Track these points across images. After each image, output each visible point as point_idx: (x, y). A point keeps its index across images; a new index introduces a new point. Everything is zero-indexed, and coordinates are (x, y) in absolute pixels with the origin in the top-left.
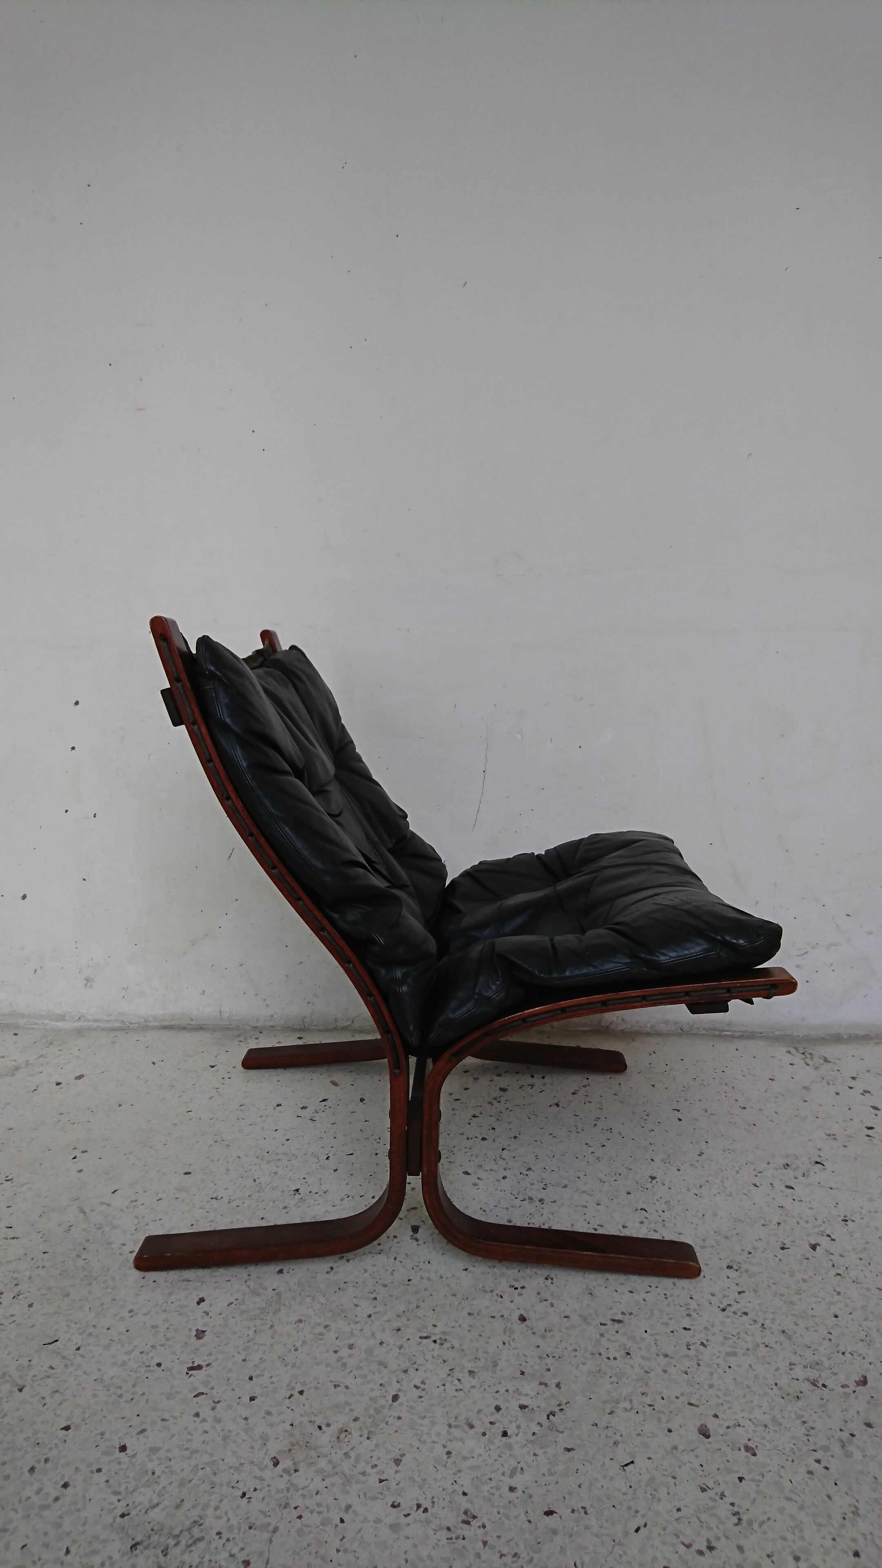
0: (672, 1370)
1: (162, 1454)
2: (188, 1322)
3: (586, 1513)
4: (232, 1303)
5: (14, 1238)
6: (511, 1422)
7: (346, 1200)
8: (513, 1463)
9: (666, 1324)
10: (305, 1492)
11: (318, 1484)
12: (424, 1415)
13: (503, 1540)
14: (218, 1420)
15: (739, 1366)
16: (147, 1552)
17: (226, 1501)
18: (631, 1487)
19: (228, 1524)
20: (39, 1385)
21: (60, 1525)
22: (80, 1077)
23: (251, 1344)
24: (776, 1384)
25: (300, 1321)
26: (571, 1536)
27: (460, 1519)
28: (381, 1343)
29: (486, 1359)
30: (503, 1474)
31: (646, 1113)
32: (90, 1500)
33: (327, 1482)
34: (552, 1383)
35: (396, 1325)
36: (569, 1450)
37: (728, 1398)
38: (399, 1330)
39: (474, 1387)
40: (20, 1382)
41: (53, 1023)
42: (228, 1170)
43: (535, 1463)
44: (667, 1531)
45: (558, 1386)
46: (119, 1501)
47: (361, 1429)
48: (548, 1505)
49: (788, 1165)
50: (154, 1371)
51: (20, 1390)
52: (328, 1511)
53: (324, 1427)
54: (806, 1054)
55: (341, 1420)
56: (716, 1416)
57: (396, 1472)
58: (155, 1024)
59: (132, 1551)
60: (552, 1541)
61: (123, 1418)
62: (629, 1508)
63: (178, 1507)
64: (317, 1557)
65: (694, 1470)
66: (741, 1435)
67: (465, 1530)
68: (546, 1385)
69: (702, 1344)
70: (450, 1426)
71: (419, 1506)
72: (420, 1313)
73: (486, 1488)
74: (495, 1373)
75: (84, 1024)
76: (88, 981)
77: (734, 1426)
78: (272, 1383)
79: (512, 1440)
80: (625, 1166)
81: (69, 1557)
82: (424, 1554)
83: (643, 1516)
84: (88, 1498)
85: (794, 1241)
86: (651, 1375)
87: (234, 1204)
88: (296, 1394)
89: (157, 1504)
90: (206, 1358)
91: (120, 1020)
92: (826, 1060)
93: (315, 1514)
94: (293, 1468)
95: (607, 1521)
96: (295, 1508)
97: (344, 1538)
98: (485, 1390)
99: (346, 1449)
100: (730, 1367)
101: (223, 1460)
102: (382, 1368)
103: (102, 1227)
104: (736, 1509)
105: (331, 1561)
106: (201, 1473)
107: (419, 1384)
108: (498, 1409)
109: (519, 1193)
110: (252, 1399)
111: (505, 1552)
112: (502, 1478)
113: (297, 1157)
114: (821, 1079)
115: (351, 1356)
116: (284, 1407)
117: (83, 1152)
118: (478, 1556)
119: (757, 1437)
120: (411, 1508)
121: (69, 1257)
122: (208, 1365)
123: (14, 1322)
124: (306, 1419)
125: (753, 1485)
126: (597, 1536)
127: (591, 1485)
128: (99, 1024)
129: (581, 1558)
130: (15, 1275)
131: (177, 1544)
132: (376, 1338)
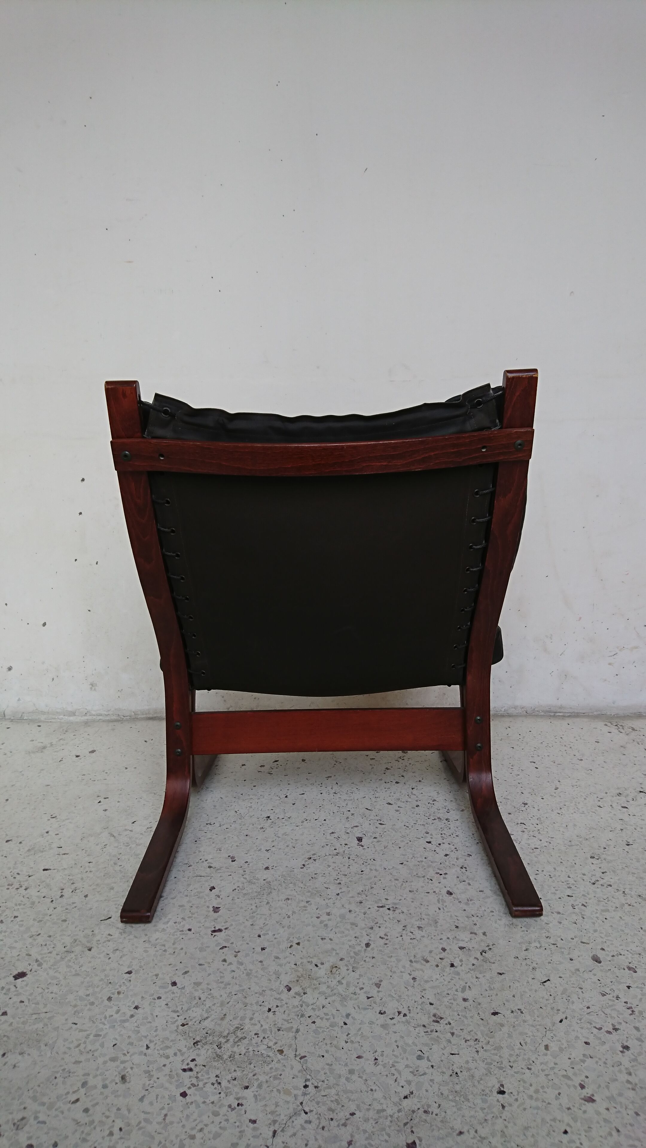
0: (565, 922)
1: (204, 986)
2: (205, 902)
3: (522, 1012)
4: (235, 889)
5: (65, 854)
6: (455, 958)
7: (305, 822)
8: (462, 983)
9: (555, 893)
10: (314, 1007)
11: (322, 1001)
12: (391, 955)
13: (465, 1031)
14: (241, 964)
15: (613, 918)
16: (206, 1047)
17: (257, 1014)
18: (551, 995)
19: (262, 1028)
20: (103, 946)
21: (139, 1032)
22: (93, 752)
23: (254, 914)
24: (642, 928)
25: (288, 899)
26: (514, 1027)
27: (431, 1020)
28: (350, 911)
29: (429, 919)
30: (457, 991)
31: (511, 765)
32: (157, 1016)
33: (329, 999)
34: (480, 932)
35: (358, 899)
36: (501, 974)
37: (609, 938)
38: (361, 903)
39: (423, 937)
40: (89, 945)
41: (66, 718)
42: (215, 806)
43: (478, 983)
44: (582, 1021)
45: (484, 934)
46: (178, 1016)
47: (346, 965)
48: (493, 1009)
49: (620, 794)
50: (187, 934)
51: (90, 950)
52: (334, 1018)
53: (319, 965)
54: (618, 726)
55: (332, 960)
56: (603, 949)
57: (378, 992)
58: (142, 716)
59: (195, 1046)
60: (501, 1030)
61: (170, 965)
62: (552, 1008)
63: (222, 1019)
64: (332, 1046)
65: (595, 983)
66: (624, 961)
67: (436, 1026)
68: (475, 934)
69: (583, 905)
70: (411, 961)
71: (399, 1013)
72: (375, 891)
73: (446, 1000)
74: (437, 927)
75: (90, 717)
76: (92, 686)
77: (617, 955)
78: (275, 938)
79: (459, 969)
80: (504, 797)
81: (149, 1050)
82: (410, 1042)
83: (563, 1013)
84: (155, 1015)
85: (635, 840)
86: (550, 925)
87: (225, 827)
88: (295, 946)
89: (207, 1018)
90: (224, 924)
91: (116, 715)
92: (633, 729)
93: (324, 1020)
94: (302, 991)
95: (538, 1017)
96: (309, 1017)
97: (349, 1034)
98: (432, 938)
99: (338, 978)
100: (606, 919)
101: (250, 988)
102: (354, 927)
103: (129, 845)
104: (629, 1005)
105: (343, 1048)
106: (235, 997)
107: (383, 936)
108: (444, 950)
109: (430, 815)
110: (263, 949)
111: (469, 1038)
112: (456, 993)
113: (264, 797)
114: (632, 741)
115: (329, 920)
116: (288, 954)
117: (105, 798)
118: (449, 1041)
119: (635, 960)
120: (394, 1014)
121: (108, 865)
122: (226, 929)
123: (75, 907)
124: (305, 961)
125: (638, 990)
126: (533, 1026)
127: (522, 995)
128: (101, 717)
129: (524, 1040)
130: (71, 878)
131: (228, 1041)
132: (345, 908)
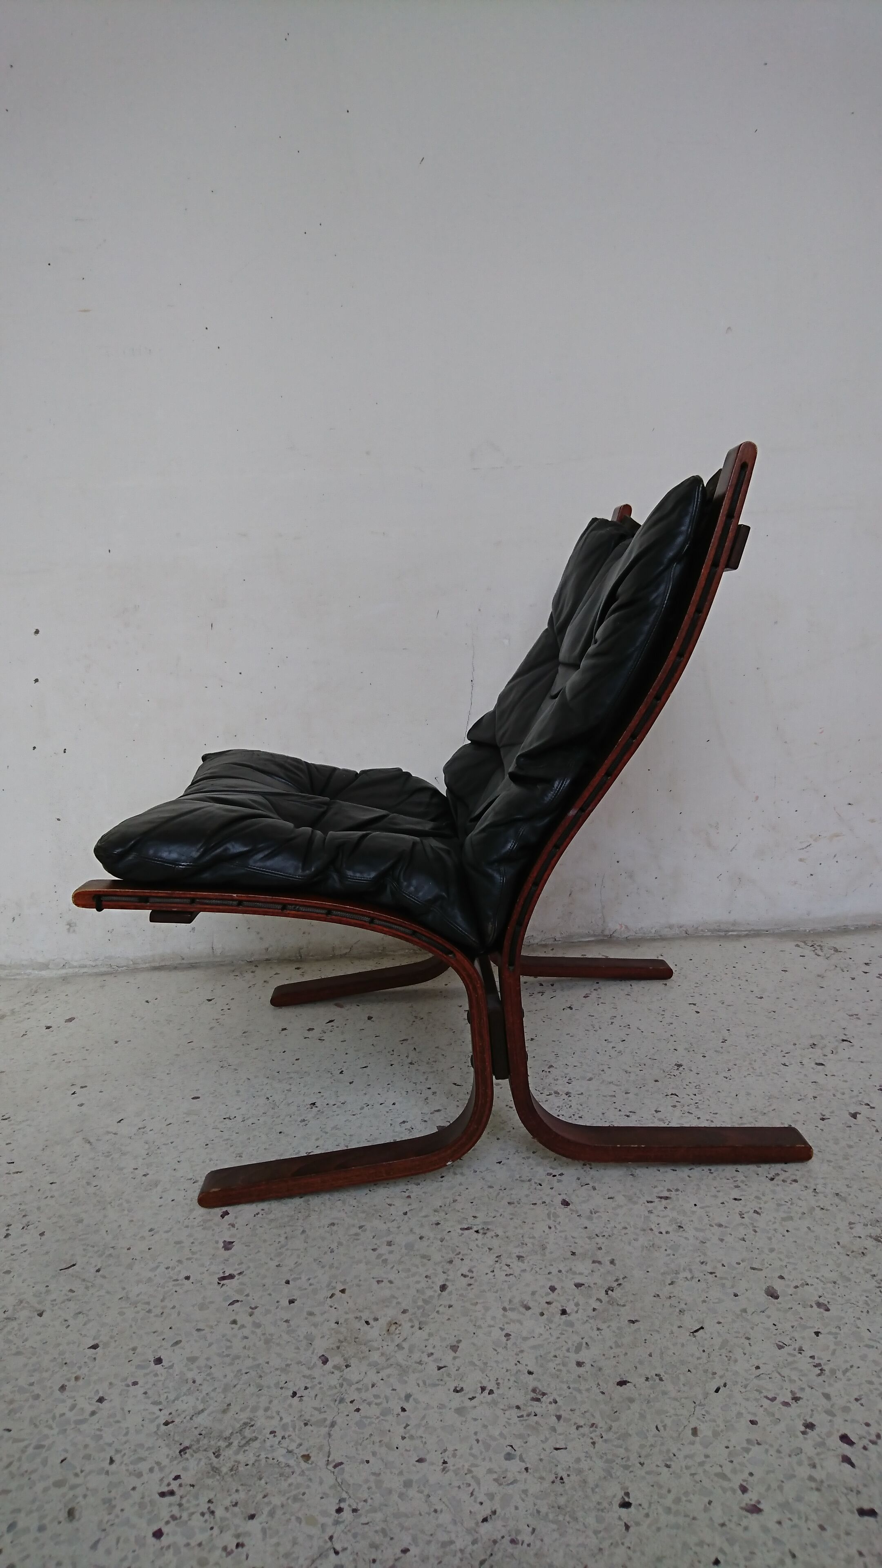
0: (728, 1239)
1: (202, 1362)
2: (213, 1235)
3: (661, 1380)
4: (257, 1214)
5: (17, 1173)
6: (568, 1300)
7: (366, 1108)
8: (577, 1339)
9: (716, 1196)
10: (359, 1386)
11: (372, 1377)
12: (475, 1301)
13: (577, 1413)
14: (257, 1325)
15: (797, 1229)
16: (196, 1455)
17: (275, 1402)
18: (704, 1351)
19: (282, 1423)
20: (59, 1308)
21: (100, 1437)
22: (71, 1020)
23: (283, 1250)
24: (839, 1243)
25: (333, 1224)
26: (648, 1402)
27: (529, 1397)
28: (421, 1238)
29: (533, 1244)
30: (568, 1350)
31: (662, 1009)
32: (129, 1411)
33: (383, 1374)
34: (606, 1260)
35: (435, 1219)
36: (633, 1322)
37: (791, 1260)
38: (438, 1224)
39: (524, 1271)
40: (40, 1307)
41: (37, 972)
42: (238, 1092)
43: (600, 1337)
44: (748, 1388)
45: (612, 1262)
46: (161, 1410)
47: (411, 1320)
48: (620, 1375)
49: (814, 1044)
50: (183, 1284)
51: (40, 1315)
52: (387, 1402)
53: (371, 1322)
54: (815, 946)
55: (391, 1313)
56: (781, 1277)
57: (455, 1358)
58: (144, 966)
59: (181, 1455)
60: (629, 1408)
61: (154, 1332)
62: (706, 1371)
63: (224, 1411)
64: (381, 1446)
65: (768, 1329)
66: (811, 1294)
67: (536, 1407)
68: (599, 1262)
69: (755, 1212)
70: (505, 1309)
71: (483, 1389)
72: (458, 1206)
73: (551, 1365)
74: (545, 1256)
75: (71, 971)
76: (70, 926)
77: (802, 1285)
78: (311, 1285)
79: (573, 1317)
80: (648, 1057)
81: (114, 1466)
82: (496, 1433)
83: (721, 1377)
84: (126, 1409)
85: (833, 1112)
86: (708, 1244)
87: (249, 1122)
88: (338, 1294)
89: (203, 1411)
90: (237, 1267)
91: (107, 965)
92: (836, 950)
93: (373, 1406)
94: (344, 1364)
95: (684, 1385)
96: (352, 1402)
97: (407, 1425)
98: (537, 1272)
99: (397, 1341)
100: (787, 1231)
101: (268, 1363)
102: (425, 1261)
103: (111, 1155)
104: (816, 1361)
105: (397, 1448)
106: (246, 1377)
107: (466, 1272)
108: (553, 1289)
109: (544, 1089)
110: (291, 1302)
111: (582, 1423)
112: (568, 1354)
113: (309, 1075)
114: (834, 967)
115: (391, 1252)
116: (327, 1307)
117: (82, 1087)
118: (554, 1429)
119: (827, 1293)
120: (476, 1391)
121: (78, 1186)
122: (240, 1274)
123: (25, 1251)
124: (351, 1316)
125: (831, 1337)
126: (676, 1399)
127: (662, 1353)
128: (85, 970)
129: (662, 1422)
130: (22, 1207)
131: (229, 1445)
132: (415, 1233)
